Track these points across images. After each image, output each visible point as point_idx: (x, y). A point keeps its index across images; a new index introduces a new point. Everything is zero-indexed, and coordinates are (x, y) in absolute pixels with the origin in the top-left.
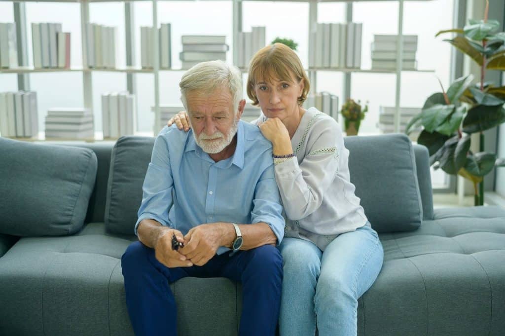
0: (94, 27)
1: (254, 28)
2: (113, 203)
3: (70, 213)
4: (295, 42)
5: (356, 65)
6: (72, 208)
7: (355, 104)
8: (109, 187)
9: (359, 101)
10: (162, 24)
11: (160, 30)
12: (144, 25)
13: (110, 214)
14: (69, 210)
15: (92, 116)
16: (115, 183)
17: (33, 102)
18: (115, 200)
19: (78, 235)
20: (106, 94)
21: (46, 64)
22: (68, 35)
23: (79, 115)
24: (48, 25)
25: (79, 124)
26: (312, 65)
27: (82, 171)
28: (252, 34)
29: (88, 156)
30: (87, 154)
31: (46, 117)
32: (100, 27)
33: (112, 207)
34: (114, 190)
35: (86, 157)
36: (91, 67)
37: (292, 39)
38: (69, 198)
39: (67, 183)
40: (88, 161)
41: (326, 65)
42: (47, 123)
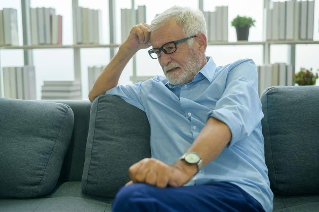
0: (82, 9)
1: (218, 8)
2: (92, 162)
3: (41, 172)
4: (253, 19)
5: (309, 37)
6: (43, 167)
7: (308, 71)
8: (89, 145)
9: (311, 69)
10: (139, 7)
11: (137, 11)
12: (124, 8)
13: (89, 174)
14: (41, 169)
15: (80, 85)
16: (95, 141)
17: (31, 74)
18: (95, 159)
19: (49, 197)
20: (92, 66)
21: (42, 41)
22: (60, 18)
23: (69, 84)
24: (44, 9)
25: (68, 91)
26: (269, 38)
27: (57, 127)
28: (216, 13)
29: (64, 111)
30: (63, 109)
31: (43, 87)
32: (87, 9)
33: (92, 167)
34: (94, 148)
35: (62, 112)
36: (79, 43)
37: (251, 17)
38: (41, 156)
39: (40, 139)
40: (63, 116)
41: (282, 37)
42: (43, 91)
